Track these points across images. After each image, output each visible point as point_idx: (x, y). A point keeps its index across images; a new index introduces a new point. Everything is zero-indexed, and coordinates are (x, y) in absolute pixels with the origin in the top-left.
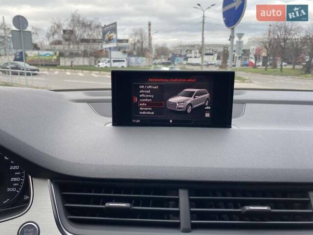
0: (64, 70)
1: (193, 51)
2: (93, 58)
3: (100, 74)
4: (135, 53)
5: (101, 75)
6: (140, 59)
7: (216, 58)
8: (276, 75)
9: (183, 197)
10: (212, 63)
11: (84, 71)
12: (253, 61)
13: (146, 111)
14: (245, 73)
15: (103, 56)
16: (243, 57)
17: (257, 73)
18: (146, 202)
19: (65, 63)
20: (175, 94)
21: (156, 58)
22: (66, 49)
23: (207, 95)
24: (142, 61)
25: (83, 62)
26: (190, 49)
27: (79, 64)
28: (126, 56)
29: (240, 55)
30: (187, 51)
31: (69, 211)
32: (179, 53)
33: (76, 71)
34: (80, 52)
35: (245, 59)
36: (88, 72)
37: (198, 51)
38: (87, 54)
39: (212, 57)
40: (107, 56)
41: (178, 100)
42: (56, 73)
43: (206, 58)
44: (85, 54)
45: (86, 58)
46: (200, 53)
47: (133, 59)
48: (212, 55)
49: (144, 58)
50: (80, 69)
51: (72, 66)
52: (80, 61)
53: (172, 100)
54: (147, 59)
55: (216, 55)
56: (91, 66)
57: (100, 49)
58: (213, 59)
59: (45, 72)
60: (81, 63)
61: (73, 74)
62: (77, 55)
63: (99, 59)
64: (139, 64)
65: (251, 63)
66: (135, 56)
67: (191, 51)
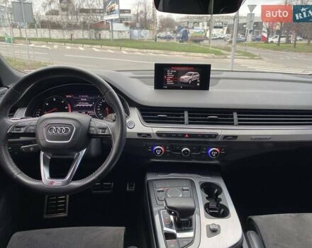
0: (63, 44)
1: (201, 24)
2: (93, 30)
3: (101, 48)
4: (138, 25)
5: (104, 49)
6: (143, 32)
7: (225, 32)
8: (289, 51)
9: (186, 114)
10: (221, 36)
11: (85, 45)
12: (265, 35)
13: (170, 82)
14: (255, 49)
15: (103, 29)
16: (255, 30)
17: (268, 48)
18: (172, 115)
19: (64, 36)
20: (183, 74)
21: (160, 31)
22: (65, 20)
23: (198, 75)
24: (146, 34)
25: (83, 35)
26: (198, 20)
27: (79, 37)
28: (128, 28)
29: (252, 29)
30: (194, 23)
31: (144, 119)
32: (186, 25)
33: (76, 45)
34: (78, 24)
35: (258, 33)
36: (88, 46)
37: (206, 23)
38: (87, 26)
39: (221, 30)
40: (108, 29)
41: (185, 78)
42: (56, 47)
43: (215, 31)
44: (84, 26)
45: (86, 31)
46: (208, 25)
47: (136, 32)
48: (221, 27)
49: (148, 31)
50: (80, 43)
51: (71, 39)
52: (79, 34)
53: (182, 77)
54: (151, 32)
55: (226, 28)
56: (90, 39)
57: (100, 20)
58: (223, 32)
59: (44, 46)
60: (80, 36)
61: (74, 48)
62: (76, 27)
63: (100, 32)
64: (143, 37)
65: (263, 37)
66: (137, 28)
67: (198, 23)
